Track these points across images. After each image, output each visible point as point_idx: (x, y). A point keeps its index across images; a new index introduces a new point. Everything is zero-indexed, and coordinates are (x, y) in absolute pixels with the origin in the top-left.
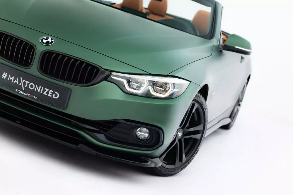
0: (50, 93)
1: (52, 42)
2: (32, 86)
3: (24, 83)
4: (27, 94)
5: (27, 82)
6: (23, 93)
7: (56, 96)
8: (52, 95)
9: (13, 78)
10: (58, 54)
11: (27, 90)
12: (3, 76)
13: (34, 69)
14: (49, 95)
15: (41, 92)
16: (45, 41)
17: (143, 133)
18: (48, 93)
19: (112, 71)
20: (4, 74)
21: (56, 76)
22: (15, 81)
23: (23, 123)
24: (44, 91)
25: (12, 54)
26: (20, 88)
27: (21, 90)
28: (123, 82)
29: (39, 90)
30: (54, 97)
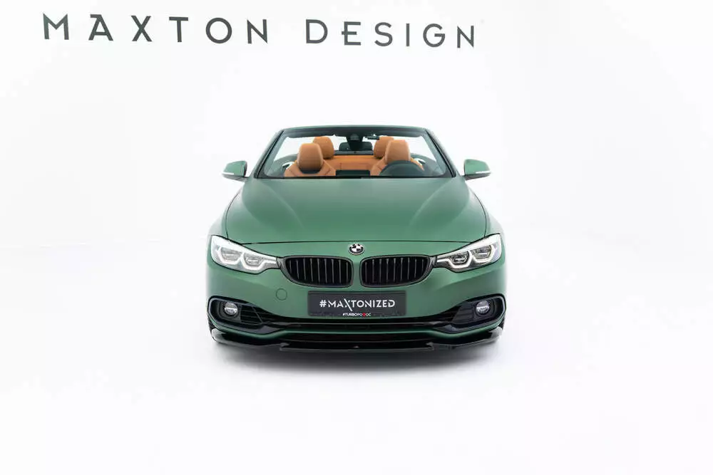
0: (384, 304)
1: (362, 248)
2: (361, 304)
3: (351, 304)
4: (358, 314)
5: (353, 301)
6: (353, 314)
7: (392, 304)
8: (387, 305)
9: (335, 302)
10: (377, 260)
11: (356, 310)
12: (321, 305)
13: (356, 285)
14: (384, 306)
15: (374, 306)
16: (355, 250)
17: (483, 307)
18: (381, 304)
19: (436, 256)
20: (322, 302)
21: (384, 283)
22: (339, 305)
23: (362, 346)
24: (376, 303)
25: (322, 276)
26: (347, 310)
27: (349, 312)
28: (447, 262)
29: (371, 306)
30: (389, 306)
